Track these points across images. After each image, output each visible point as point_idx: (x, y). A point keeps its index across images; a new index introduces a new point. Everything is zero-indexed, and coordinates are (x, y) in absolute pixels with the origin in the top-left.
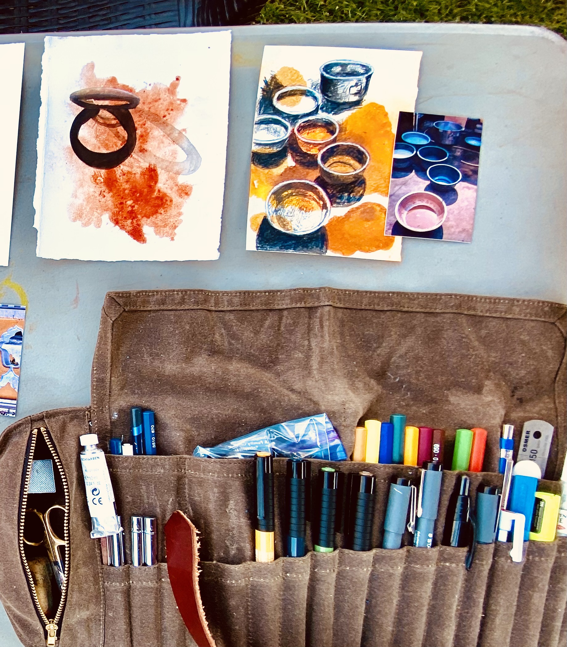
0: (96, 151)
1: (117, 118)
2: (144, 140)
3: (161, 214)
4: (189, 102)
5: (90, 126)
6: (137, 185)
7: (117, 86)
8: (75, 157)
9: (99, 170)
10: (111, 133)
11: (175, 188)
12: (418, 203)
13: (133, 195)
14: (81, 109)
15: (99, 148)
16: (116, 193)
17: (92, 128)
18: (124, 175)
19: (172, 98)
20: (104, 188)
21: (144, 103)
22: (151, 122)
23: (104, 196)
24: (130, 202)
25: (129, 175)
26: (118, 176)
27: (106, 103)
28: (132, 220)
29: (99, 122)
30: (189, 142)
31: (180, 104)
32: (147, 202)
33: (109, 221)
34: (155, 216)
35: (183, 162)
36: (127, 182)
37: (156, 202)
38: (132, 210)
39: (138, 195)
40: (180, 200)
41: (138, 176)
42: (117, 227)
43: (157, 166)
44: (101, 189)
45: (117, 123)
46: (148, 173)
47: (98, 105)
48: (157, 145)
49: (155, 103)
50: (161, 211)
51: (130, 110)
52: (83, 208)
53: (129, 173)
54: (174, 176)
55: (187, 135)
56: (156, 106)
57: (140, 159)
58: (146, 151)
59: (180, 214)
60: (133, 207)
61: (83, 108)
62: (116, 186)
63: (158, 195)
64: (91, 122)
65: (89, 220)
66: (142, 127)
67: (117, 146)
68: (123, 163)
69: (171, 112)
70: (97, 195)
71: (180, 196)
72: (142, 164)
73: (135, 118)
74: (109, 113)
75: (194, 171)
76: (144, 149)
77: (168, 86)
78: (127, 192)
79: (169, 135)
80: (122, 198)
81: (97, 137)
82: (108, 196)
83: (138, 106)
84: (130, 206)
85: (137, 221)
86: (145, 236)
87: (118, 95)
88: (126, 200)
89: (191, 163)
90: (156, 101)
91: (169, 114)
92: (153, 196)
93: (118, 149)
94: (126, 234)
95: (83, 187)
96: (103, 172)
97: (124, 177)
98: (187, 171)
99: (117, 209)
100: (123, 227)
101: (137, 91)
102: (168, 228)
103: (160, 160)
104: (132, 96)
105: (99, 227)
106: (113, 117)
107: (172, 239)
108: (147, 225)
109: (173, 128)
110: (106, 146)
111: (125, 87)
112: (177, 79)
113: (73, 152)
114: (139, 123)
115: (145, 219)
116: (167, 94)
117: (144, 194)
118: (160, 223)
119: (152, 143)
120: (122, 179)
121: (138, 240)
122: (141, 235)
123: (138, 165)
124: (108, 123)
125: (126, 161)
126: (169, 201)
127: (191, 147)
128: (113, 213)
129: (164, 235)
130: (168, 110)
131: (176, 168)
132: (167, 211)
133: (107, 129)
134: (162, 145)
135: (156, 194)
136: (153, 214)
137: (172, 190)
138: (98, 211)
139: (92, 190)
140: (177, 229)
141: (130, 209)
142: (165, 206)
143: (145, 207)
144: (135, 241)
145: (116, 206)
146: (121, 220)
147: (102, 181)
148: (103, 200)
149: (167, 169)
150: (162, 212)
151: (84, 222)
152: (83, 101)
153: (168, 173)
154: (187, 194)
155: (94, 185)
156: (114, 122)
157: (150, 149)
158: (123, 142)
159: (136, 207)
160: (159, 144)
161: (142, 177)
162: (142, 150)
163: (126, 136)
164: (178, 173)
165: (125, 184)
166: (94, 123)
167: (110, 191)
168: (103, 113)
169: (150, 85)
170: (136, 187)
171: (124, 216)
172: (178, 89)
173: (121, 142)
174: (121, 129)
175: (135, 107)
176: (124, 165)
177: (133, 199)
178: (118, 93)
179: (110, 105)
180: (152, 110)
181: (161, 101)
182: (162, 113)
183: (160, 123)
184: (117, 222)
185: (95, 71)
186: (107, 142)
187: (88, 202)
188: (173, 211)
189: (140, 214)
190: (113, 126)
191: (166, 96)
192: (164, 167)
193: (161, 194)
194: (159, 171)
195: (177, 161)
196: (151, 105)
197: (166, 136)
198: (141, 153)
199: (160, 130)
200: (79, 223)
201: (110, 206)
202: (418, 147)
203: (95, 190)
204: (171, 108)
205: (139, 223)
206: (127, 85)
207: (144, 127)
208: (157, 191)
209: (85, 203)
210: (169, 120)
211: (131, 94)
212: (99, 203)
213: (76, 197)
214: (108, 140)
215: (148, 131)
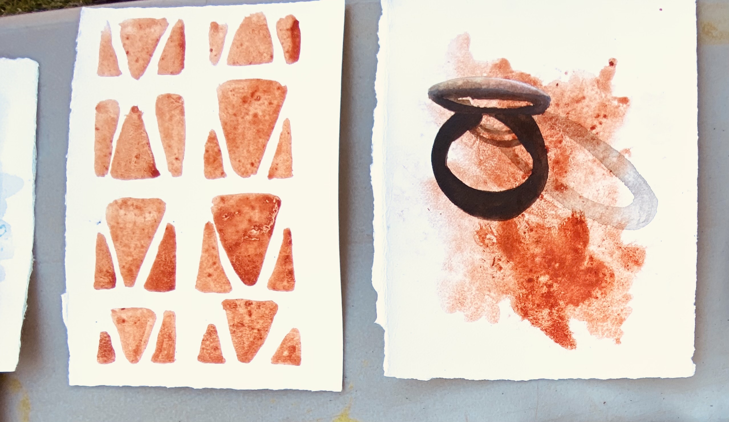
0: (479, 188)
1: (513, 130)
2: (561, 168)
3: (597, 298)
4: (633, 102)
5: (466, 144)
6: (554, 248)
7: (510, 75)
8: (444, 198)
9: (489, 222)
10: (505, 157)
11: (617, 252)
13: (549, 266)
14: (449, 114)
15: (485, 183)
16: (519, 263)
17: (471, 148)
18: (532, 230)
19: (603, 95)
20: (498, 253)
21: (557, 105)
22: (570, 137)
23: (501, 268)
24: (544, 279)
25: (540, 231)
26: (521, 233)
27: (494, 103)
28: (551, 308)
29: (482, 138)
30: (636, 172)
31: (618, 107)
32: (572, 277)
33: (511, 311)
34: (587, 302)
35: (629, 207)
36: (537, 242)
37: (588, 277)
38: (549, 292)
39: (557, 265)
40: (626, 273)
41: (555, 232)
42: (526, 321)
43: (586, 215)
44: (493, 255)
45: (514, 139)
46: (570, 227)
47: (478, 108)
48: (583, 178)
49: (576, 105)
50: (597, 292)
51: (535, 117)
52: (466, 289)
53: (540, 226)
54: (615, 231)
55: (633, 159)
56: (579, 109)
57: (556, 203)
58: (566, 188)
59: (627, 298)
60: (550, 286)
61: (453, 113)
62: (519, 251)
63: (590, 266)
64: (467, 137)
65: (477, 309)
66: (556, 147)
67: (516, 180)
68: (529, 210)
69: (604, 120)
70: (487, 264)
71: (627, 267)
72: (560, 212)
73: (545, 131)
74: (499, 122)
75: (647, 221)
76: (562, 185)
77: (597, 75)
78: (538, 260)
79: (602, 161)
80: (531, 271)
81: (480, 163)
82: (507, 267)
83: (548, 110)
84: (546, 284)
85: (558, 311)
86: (574, 336)
87: (511, 90)
88: (539, 274)
89: (641, 208)
90: (578, 101)
91: (601, 123)
92: (582, 268)
93: (517, 184)
94: (543, 333)
95: (462, 252)
96: (495, 225)
97: (531, 234)
98: (635, 222)
99: (524, 291)
100: (535, 322)
101: (544, 84)
102: (609, 322)
103: (590, 204)
104: (537, 92)
105: (496, 321)
106: (506, 128)
107: (618, 341)
108: (575, 317)
109: (608, 148)
110: (497, 180)
111: (524, 77)
112: (612, 64)
113: (439, 190)
114: (550, 139)
115: (571, 307)
116: (596, 87)
117: (567, 264)
118: (596, 314)
119: (574, 175)
120: (528, 238)
121: (563, 345)
122: (566, 336)
123: (553, 212)
124: (498, 139)
125: (533, 206)
126: (608, 275)
127: (640, 180)
128: (518, 298)
129: (603, 334)
130: (598, 116)
131: (617, 218)
132: (605, 293)
133: (497, 149)
134: (591, 178)
135: (586, 264)
136: (583, 299)
137: (612, 256)
138: (492, 294)
139: (478, 257)
140: (624, 323)
141: (545, 290)
142: (603, 284)
143: (569, 286)
144: (558, 345)
145: (522, 286)
146: (532, 309)
147: (495, 241)
148: (499, 274)
149: (603, 221)
150: (599, 295)
151: (469, 313)
152: (452, 99)
153: (604, 226)
154: (637, 263)
155: (482, 249)
156: (508, 137)
157: (571, 185)
158: (526, 173)
159: (555, 285)
160: (586, 176)
161: (563, 234)
162: (560, 187)
163: (531, 161)
164: (621, 227)
165: (534, 245)
166: (474, 139)
167: (510, 258)
168: (488, 121)
169: (566, 73)
170: (552, 250)
171: (537, 302)
172: (614, 82)
173: (522, 173)
174: (520, 150)
175: (543, 112)
176: (530, 213)
177: (548, 273)
178: (513, 86)
179: (499, 107)
180: (573, 117)
181: (586, 102)
182: (589, 122)
183: (587, 140)
184: (525, 313)
185: (471, 49)
186: (498, 172)
187: (473, 277)
188: (616, 294)
189: (563, 298)
190: (507, 144)
191: (594, 92)
192: (597, 215)
193: (595, 264)
194: (589, 222)
195: (617, 205)
196: (569, 108)
197: (598, 162)
198: (557, 192)
199: (586, 151)
200: (459, 315)
201: (511, 285)
203: (484, 257)
204: (602, 113)
205: (562, 314)
206: (528, 73)
207: (559, 145)
208: (588, 257)
209: (468, 280)
210: (601, 133)
211: (534, 88)
212: (491, 280)
213: (451, 269)
214: (500, 169)
215: (568, 153)
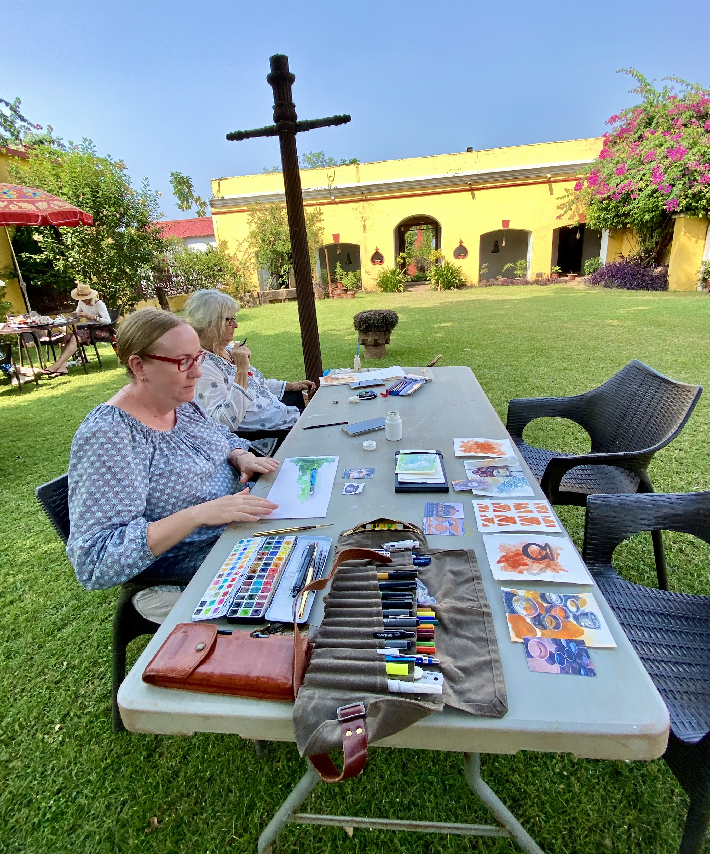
0: (528, 550)
1: (544, 555)
2: (538, 563)
4: (558, 573)
6: (519, 561)
7: (557, 555)
8: (524, 544)
9: (521, 551)
10: (537, 554)
11: (521, 570)
12: (542, 648)
13: (515, 560)
14: (543, 546)
18: (522, 558)
22: (546, 565)
24: (511, 559)
27: (549, 553)
31: (556, 571)
35: (532, 572)
36: (519, 558)
46: (524, 564)
47: (547, 550)
51: (548, 559)
52: (504, 547)
54: (526, 570)
55: (545, 573)
57: (529, 562)
62: (516, 556)
64: (539, 549)
69: (552, 569)
71: (518, 571)
73: (546, 561)
77: (563, 569)
81: (534, 551)
83: (551, 561)
85: (506, 562)
93: (532, 556)
95: (512, 546)
100: (502, 557)
101: (557, 561)
103: (531, 566)
105: (499, 551)
107: (500, 570)
108: (504, 564)
109: (546, 569)
110: (532, 553)
112: (567, 571)
116: (559, 568)
117: (516, 563)
122: (499, 563)
131: (529, 570)
134: (537, 567)
138: (506, 551)
143: (511, 563)
144: (497, 561)
147: (517, 552)
152: (547, 546)
155: (514, 550)
157: (535, 564)
158: (535, 557)
161: (522, 562)
163: (538, 558)
167: (514, 554)
168: (544, 552)
169: (562, 564)
171: (506, 558)
176: (526, 558)
178: (554, 556)
181: (555, 567)
182: (550, 567)
185: (560, 550)
190: (540, 554)
194: (527, 566)
196: (553, 564)
197: (542, 567)
198: (532, 562)
201: (509, 554)
202: (570, 648)
206: (558, 558)
208: (519, 566)
211: (555, 559)
212: (509, 551)
213: (507, 545)
215: (542, 564)
